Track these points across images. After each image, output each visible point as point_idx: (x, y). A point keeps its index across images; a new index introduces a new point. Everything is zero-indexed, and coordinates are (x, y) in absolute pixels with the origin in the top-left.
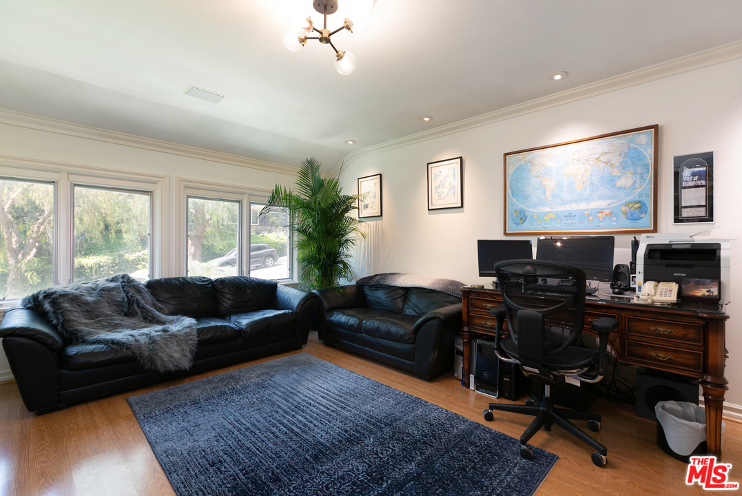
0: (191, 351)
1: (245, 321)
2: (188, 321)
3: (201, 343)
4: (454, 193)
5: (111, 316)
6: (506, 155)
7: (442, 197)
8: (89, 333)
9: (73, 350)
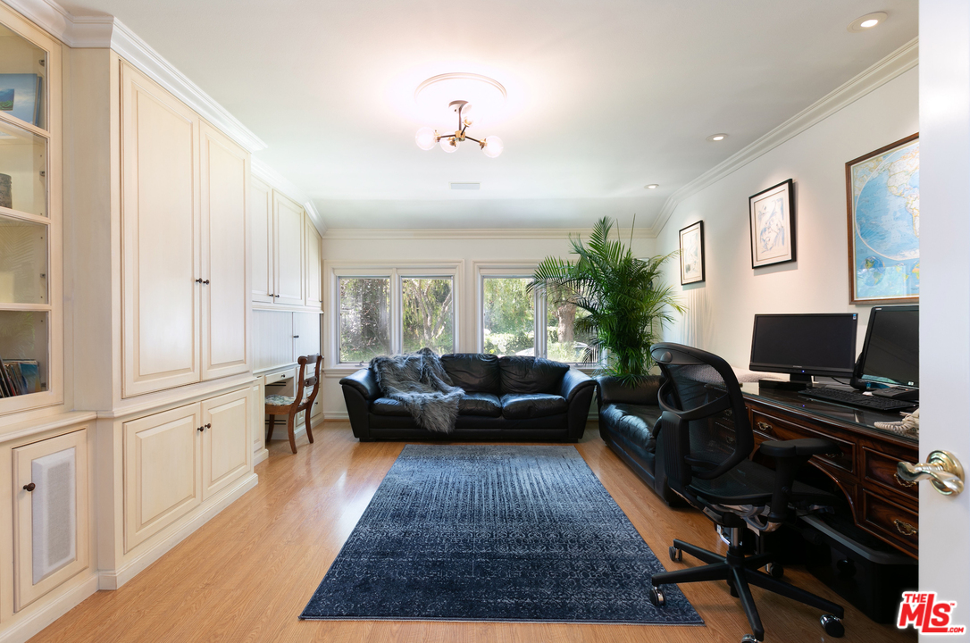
0: (451, 417)
1: (513, 400)
2: (461, 391)
3: (462, 413)
4: (783, 239)
5: (411, 380)
6: (849, 165)
7: (769, 247)
8: (393, 391)
9: (379, 401)
